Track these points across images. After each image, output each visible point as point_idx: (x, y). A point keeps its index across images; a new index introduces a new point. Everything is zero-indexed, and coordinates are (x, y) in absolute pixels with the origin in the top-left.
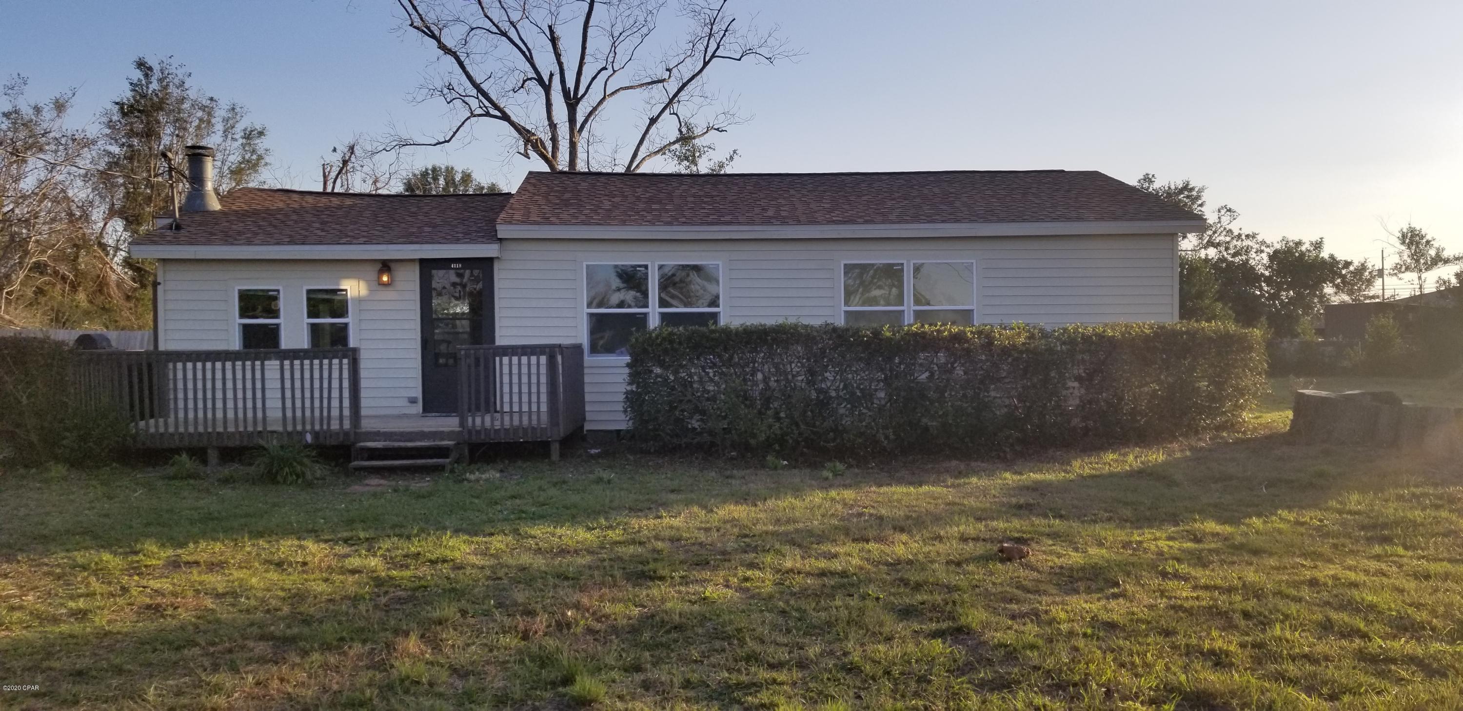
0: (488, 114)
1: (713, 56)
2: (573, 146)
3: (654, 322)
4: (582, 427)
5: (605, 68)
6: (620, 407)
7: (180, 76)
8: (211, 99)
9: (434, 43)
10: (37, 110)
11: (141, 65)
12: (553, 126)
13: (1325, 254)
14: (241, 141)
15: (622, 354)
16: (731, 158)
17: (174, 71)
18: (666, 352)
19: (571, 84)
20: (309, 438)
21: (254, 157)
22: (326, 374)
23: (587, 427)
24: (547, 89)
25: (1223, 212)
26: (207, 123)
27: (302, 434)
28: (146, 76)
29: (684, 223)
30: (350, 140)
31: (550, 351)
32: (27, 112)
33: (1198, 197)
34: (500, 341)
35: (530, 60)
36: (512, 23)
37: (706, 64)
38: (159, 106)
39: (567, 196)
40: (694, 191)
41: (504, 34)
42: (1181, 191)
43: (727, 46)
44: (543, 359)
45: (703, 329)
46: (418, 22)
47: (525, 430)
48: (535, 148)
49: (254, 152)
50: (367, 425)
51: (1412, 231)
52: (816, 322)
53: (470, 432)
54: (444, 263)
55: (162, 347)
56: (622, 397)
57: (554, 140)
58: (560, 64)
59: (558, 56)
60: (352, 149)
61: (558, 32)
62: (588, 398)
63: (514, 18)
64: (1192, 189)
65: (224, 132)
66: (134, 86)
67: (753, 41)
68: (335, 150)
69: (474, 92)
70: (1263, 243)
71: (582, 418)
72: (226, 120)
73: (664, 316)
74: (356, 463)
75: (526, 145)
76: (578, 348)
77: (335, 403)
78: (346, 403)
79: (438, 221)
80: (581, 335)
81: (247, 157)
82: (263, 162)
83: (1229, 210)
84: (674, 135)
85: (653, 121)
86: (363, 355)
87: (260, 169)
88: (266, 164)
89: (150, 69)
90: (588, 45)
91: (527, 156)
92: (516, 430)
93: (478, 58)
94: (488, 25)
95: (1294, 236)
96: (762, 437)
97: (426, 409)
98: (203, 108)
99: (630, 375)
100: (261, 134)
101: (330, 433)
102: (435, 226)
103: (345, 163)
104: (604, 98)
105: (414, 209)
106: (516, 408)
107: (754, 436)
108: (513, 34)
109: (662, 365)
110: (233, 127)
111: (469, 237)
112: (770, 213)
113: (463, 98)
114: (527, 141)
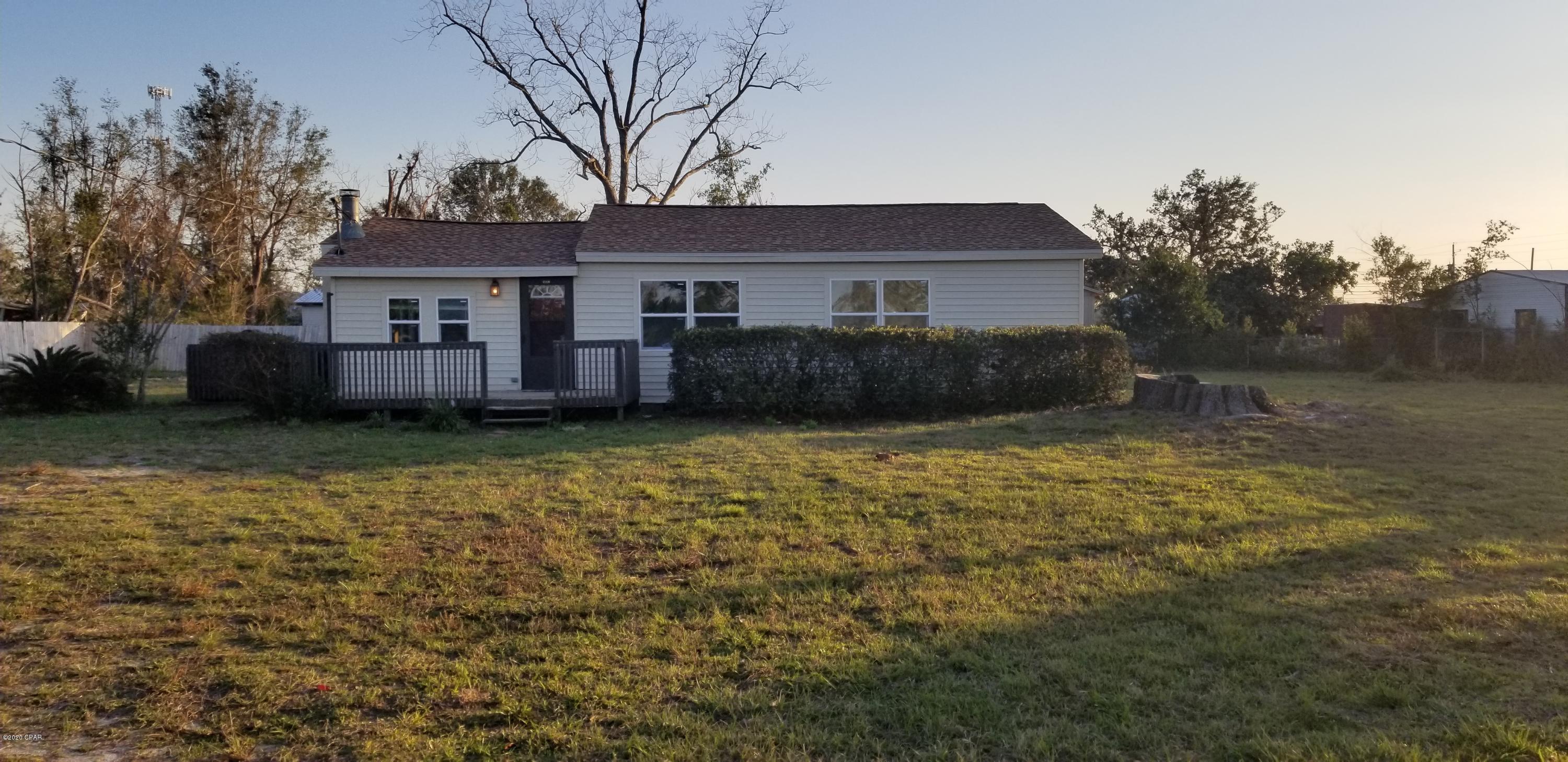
0: (549, 137)
1: (747, 85)
2: (624, 166)
3: (690, 324)
4: (637, 401)
5: (652, 100)
6: (666, 386)
7: (247, 83)
8: (276, 103)
9: (503, 78)
10: (133, 122)
11: (208, 71)
12: (606, 147)
13: (1334, 257)
14: (304, 142)
15: (667, 347)
16: (765, 171)
17: (241, 77)
18: (697, 345)
19: (622, 112)
20: (453, 403)
21: (317, 157)
22: (465, 361)
23: (642, 401)
24: (601, 114)
25: (1268, 209)
26: (271, 126)
27: (448, 401)
28: (214, 82)
29: (713, 251)
30: (413, 148)
31: (617, 345)
32: (124, 125)
33: (1248, 194)
34: (578, 337)
35: (586, 88)
36: (569, 54)
37: (741, 92)
38: (228, 111)
39: (626, 226)
40: (723, 221)
41: (563, 65)
42: (1233, 186)
43: (760, 76)
44: (613, 350)
45: (723, 329)
46: (490, 58)
47: (600, 399)
48: (592, 168)
49: (315, 153)
50: (491, 396)
51: (1383, 239)
52: (806, 324)
53: (562, 400)
54: (538, 280)
55: (334, 341)
56: (666, 379)
57: (607, 160)
58: (614, 96)
59: (611, 87)
60: (416, 156)
61: (611, 65)
62: (641, 379)
63: (572, 50)
64: (1242, 186)
65: (289, 133)
66: (204, 93)
67: (783, 72)
68: (400, 157)
69: (538, 118)
70: (1278, 245)
71: (636, 393)
72: (290, 122)
73: (697, 319)
74: (487, 420)
75: (584, 168)
76: (634, 343)
77: (471, 382)
78: (479, 382)
79: (529, 246)
80: (636, 332)
81: (310, 157)
82: (325, 162)
83: (1275, 208)
84: (713, 153)
85: (694, 142)
86: (489, 347)
87: (322, 169)
88: (328, 164)
89: (217, 75)
90: (638, 78)
91: (585, 177)
92: (594, 399)
93: (542, 90)
94: (548, 55)
95: (1306, 239)
96: (764, 405)
97: (524, 387)
98: (269, 112)
99: (673, 362)
100: (323, 135)
101: (466, 400)
102: (527, 251)
103: (410, 169)
104: (651, 124)
105: (509, 236)
106: (587, 387)
107: (758, 404)
108: (571, 65)
109: (694, 354)
110: (296, 129)
111: (552, 260)
112: (778, 242)
113: (528, 123)
114: (586, 164)
